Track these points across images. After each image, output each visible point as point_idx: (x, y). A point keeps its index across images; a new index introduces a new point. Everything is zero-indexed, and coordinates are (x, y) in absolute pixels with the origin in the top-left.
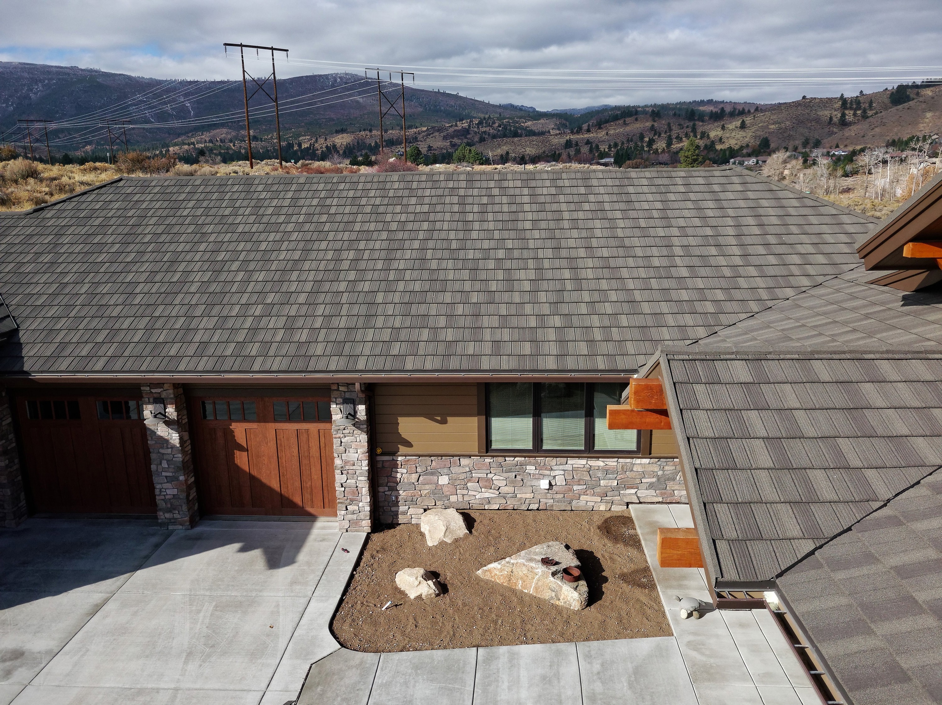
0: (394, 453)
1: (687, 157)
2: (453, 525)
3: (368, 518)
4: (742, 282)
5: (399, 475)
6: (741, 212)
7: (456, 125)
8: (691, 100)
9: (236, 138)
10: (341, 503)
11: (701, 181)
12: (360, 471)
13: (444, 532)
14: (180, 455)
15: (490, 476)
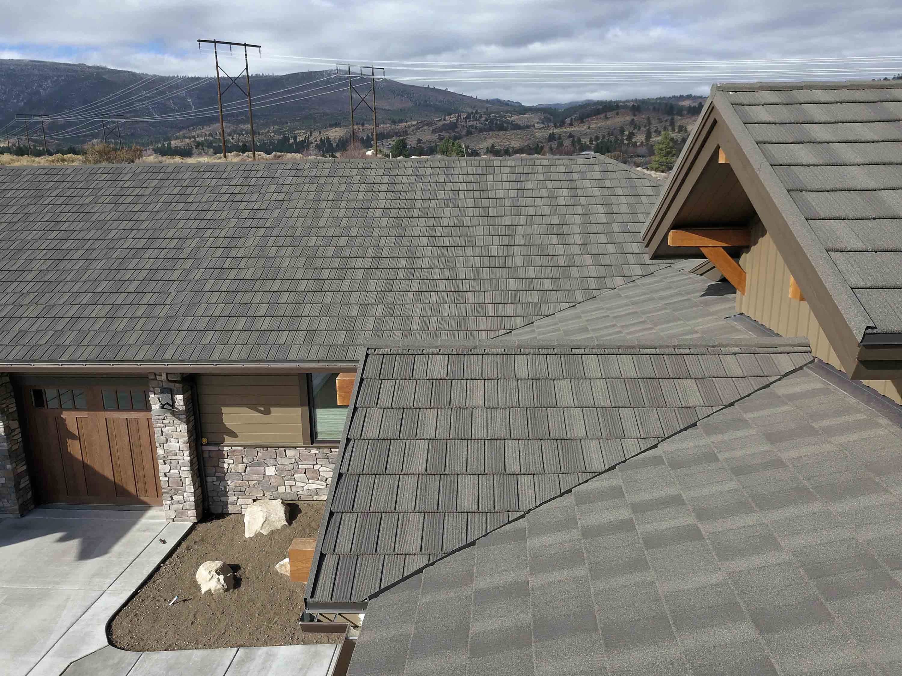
0: (220, 443)
1: (661, 150)
2: (273, 517)
3: (193, 508)
4: (575, 272)
5: (226, 466)
6: (593, 201)
7: (445, 120)
8: (671, 95)
9: (235, 132)
10: (166, 493)
11: (562, 169)
12: (182, 461)
13: (261, 523)
14: (5, 444)
15: (317, 467)
